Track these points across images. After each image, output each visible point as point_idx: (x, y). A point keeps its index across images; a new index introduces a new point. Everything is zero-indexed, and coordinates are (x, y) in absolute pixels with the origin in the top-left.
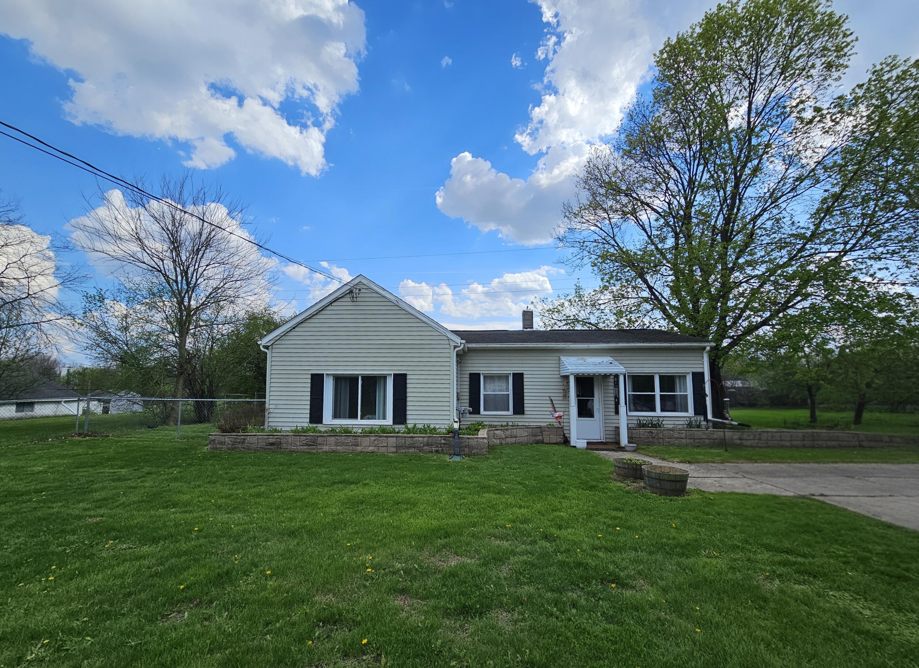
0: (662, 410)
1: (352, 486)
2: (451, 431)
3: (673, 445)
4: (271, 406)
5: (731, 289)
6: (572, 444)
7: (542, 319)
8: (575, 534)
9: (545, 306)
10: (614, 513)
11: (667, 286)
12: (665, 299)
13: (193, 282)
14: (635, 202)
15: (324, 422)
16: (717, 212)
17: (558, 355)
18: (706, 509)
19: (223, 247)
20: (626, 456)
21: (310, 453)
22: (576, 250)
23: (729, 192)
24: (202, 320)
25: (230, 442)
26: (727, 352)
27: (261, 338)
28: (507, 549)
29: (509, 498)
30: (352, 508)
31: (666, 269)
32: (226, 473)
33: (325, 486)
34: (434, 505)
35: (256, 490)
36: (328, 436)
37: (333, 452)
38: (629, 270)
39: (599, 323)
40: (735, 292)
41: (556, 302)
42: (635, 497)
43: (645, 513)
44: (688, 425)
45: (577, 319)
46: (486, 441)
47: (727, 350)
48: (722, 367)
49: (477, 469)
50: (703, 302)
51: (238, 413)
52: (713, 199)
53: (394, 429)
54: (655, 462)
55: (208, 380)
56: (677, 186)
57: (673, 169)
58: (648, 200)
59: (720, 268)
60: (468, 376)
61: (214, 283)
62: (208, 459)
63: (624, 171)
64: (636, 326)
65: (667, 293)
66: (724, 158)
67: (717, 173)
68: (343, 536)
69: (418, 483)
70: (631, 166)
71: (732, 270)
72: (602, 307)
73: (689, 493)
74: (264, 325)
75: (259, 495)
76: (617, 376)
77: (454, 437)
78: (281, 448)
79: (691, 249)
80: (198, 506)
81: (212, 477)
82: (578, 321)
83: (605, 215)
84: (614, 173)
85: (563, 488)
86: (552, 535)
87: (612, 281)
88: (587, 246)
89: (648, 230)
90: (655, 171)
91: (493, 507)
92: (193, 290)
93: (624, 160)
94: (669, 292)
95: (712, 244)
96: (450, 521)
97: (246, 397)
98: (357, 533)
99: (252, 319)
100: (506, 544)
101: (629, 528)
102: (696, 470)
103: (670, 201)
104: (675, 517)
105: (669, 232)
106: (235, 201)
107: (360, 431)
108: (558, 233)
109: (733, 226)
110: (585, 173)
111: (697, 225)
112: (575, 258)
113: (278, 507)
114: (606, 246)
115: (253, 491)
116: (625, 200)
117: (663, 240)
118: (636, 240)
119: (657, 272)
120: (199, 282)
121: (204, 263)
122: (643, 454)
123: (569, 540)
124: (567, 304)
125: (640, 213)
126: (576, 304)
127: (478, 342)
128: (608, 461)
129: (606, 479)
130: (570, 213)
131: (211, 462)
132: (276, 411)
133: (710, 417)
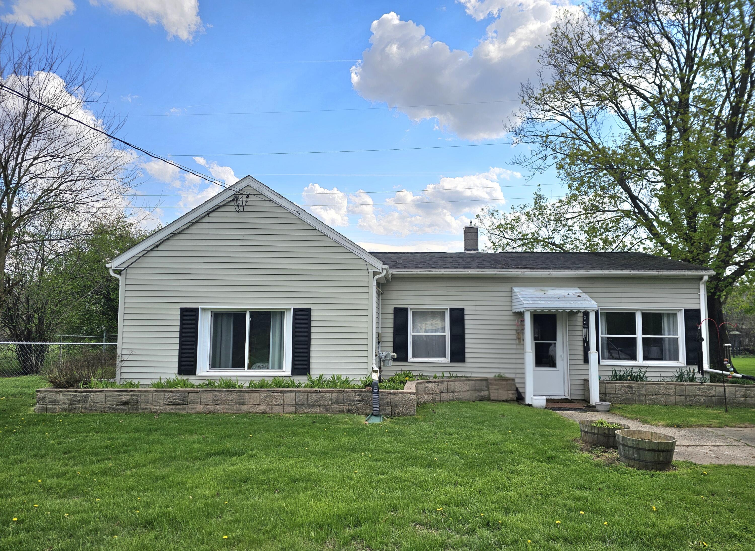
0: (646, 358)
1: (234, 458)
2: (369, 384)
3: (659, 403)
4: (124, 352)
5: (738, 200)
6: (528, 401)
7: (490, 239)
8: (526, 520)
9: (495, 221)
10: (577, 493)
11: (656, 195)
12: (652, 213)
13: (14, 181)
14: (615, 84)
15: (199, 372)
16: (721, 99)
17: (509, 285)
18: (697, 487)
19: (58, 134)
20: (596, 417)
21: (178, 415)
22: (536, 147)
23: (738, 73)
24: (28, 234)
25: (66, 401)
26: (731, 284)
27: (112, 259)
28: (437, 540)
29: (443, 474)
30: (232, 488)
31: (654, 174)
32: (60, 443)
33: (196, 458)
34: (343, 482)
35: (101, 465)
36: (203, 391)
37: (210, 412)
38: (605, 174)
39: (565, 244)
40: (743, 205)
41: (509, 216)
42: (606, 471)
43: (617, 492)
44: (678, 377)
45: (536, 239)
46: (414, 397)
47: (730, 280)
48: (725, 302)
49: (401, 433)
50: (701, 217)
51: (78, 361)
52: (718, 81)
53: (293, 382)
54: (634, 426)
55: (36, 315)
56: (672, 64)
57: (666, 41)
58: (633, 82)
59: (724, 172)
60: (392, 312)
61: (44, 183)
62: (35, 424)
63: (602, 41)
64: (613, 247)
65: (655, 205)
66: (732, 27)
67: (723, 46)
68: (218, 525)
69: (323, 453)
70: (610, 35)
71: (740, 175)
72: (570, 222)
73: (675, 467)
74: (115, 242)
75: (104, 473)
76: (586, 314)
77: (372, 392)
78: (137, 409)
79: (687, 148)
80: (20, 489)
81: (39, 449)
82: (537, 241)
83: (577, 101)
84: (589, 45)
85: (513, 459)
86: (495, 521)
87: (583, 189)
88: (551, 142)
89: (632, 121)
90: (644, 43)
91: (419, 484)
92: (15, 192)
93: (602, 27)
94: (657, 204)
95: (715, 140)
96: (363, 504)
97: (90, 340)
98: (237, 521)
99: (99, 233)
100: (435, 533)
101: (596, 512)
102: (686, 437)
103: (661, 82)
104: (657, 497)
105: (659, 125)
106: (73, 70)
107: (247, 384)
108: (513, 124)
109: (742, 118)
110: (550, 43)
111: (696, 115)
112: (535, 158)
113: (130, 489)
114: (577, 142)
115: (96, 467)
116: (602, 80)
117: (650, 134)
118: (616, 134)
119: (642, 177)
120: (23, 181)
121: (30, 155)
122: (619, 415)
123: (517, 528)
124: (523, 218)
125: (622, 99)
126: (535, 219)
127: (405, 268)
128: (573, 425)
129: (569, 447)
130: (529, 96)
131: (39, 428)
132: (131, 358)
133: (706, 366)
